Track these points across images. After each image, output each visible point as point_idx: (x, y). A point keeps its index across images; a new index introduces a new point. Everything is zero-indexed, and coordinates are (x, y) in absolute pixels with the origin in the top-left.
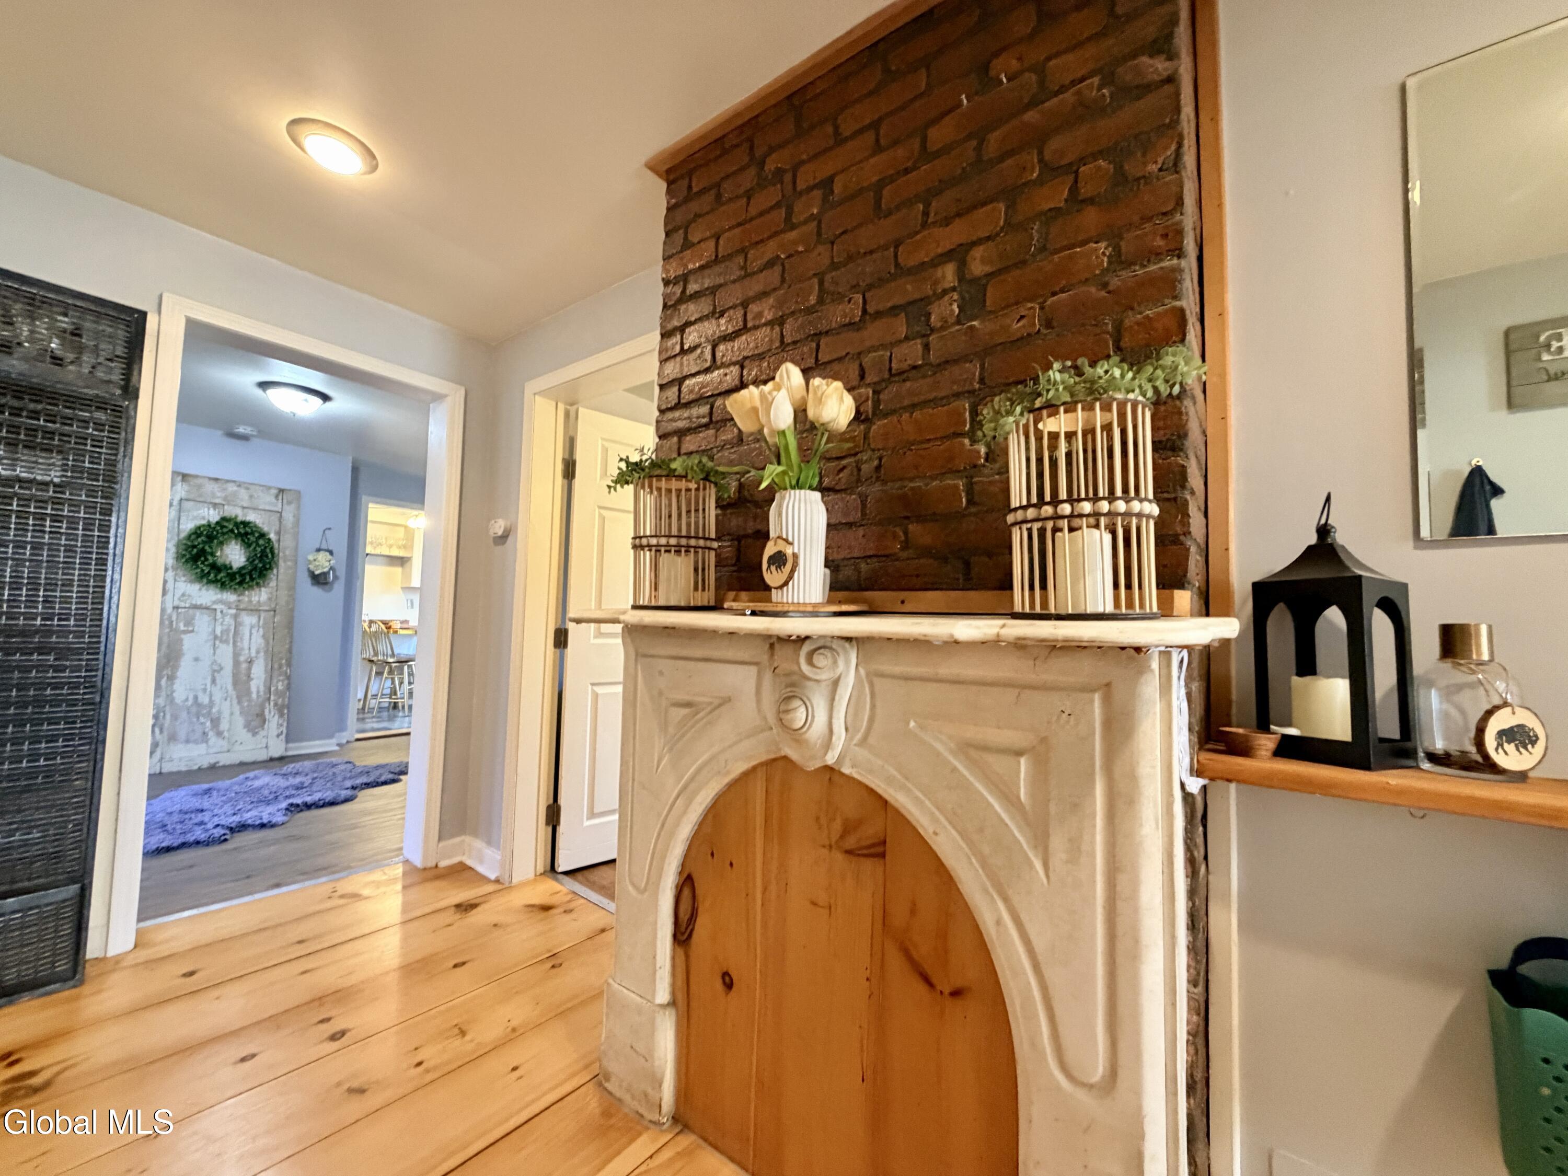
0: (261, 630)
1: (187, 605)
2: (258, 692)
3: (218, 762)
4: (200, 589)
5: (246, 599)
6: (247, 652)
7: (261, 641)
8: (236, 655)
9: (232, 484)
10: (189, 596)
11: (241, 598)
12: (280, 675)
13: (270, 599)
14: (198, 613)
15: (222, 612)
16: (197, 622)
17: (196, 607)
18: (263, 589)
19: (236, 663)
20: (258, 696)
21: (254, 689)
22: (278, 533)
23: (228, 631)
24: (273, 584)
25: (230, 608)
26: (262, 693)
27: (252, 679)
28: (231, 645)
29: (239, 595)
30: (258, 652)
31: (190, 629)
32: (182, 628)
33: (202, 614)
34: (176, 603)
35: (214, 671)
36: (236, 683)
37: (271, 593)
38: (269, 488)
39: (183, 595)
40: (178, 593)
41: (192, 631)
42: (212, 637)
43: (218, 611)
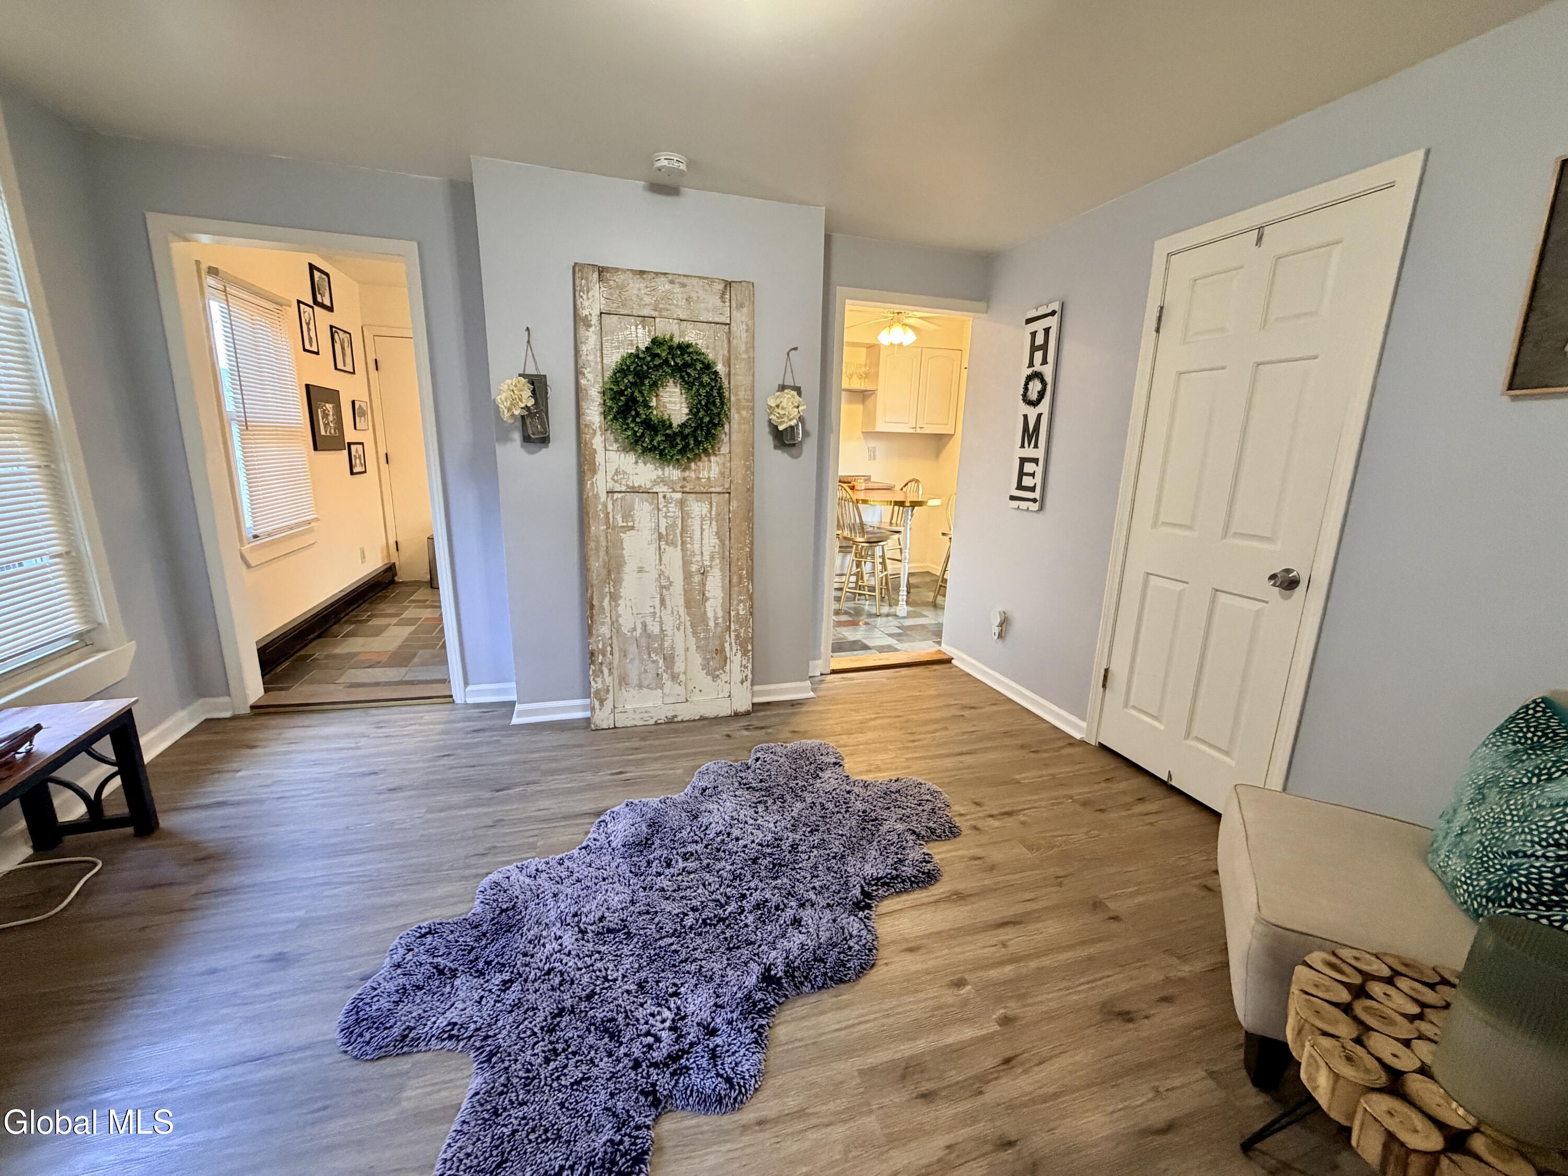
0: (714, 523)
1: (624, 489)
2: (716, 618)
3: (676, 716)
4: (636, 463)
5: (693, 475)
6: (698, 558)
7: (715, 541)
8: (686, 563)
10: (624, 473)
11: (687, 474)
12: (740, 594)
13: (722, 474)
14: (637, 498)
15: (664, 497)
16: (637, 514)
17: (634, 490)
18: (713, 458)
19: (688, 576)
20: (717, 624)
21: (710, 614)
23: (674, 525)
24: (725, 449)
25: (674, 491)
26: (720, 620)
27: (707, 599)
28: (679, 547)
29: (684, 470)
30: (712, 558)
31: (630, 524)
32: (621, 524)
33: (642, 500)
34: (611, 485)
35: (662, 587)
36: (688, 605)
37: (724, 464)
38: (711, 281)
39: (617, 472)
40: (611, 470)
41: (632, 528)
42: (656, 536)
43: (661, 495)
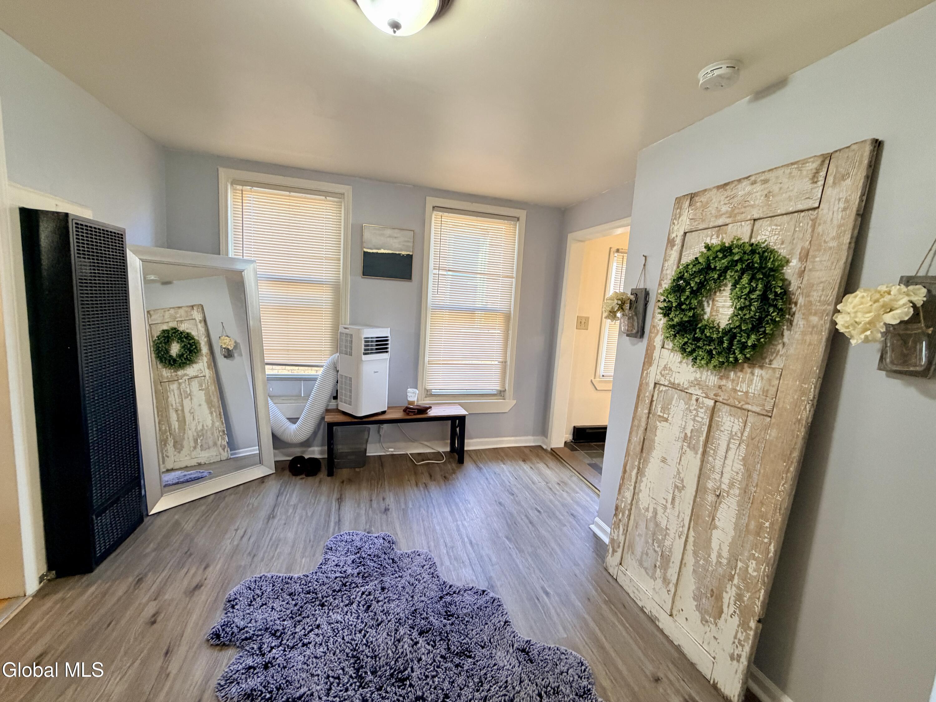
0: (743, 446)
1: (666, 383)
2: (719, 556)
3: (659, 621)
4: (681, 362)
5: (730, 385)
6: (718, 477)
7: (738, 466)
8: (701, 476)
9: (745, 183)
10: (670, 370)
11: (723, 382)
12: (755, 546)
13: (765, 392)
14: (676, 395)
15: (697, 400)
16: (673, 410)
17: (674, 386)
18: (757, 371)
19: (700, 489)
20: (719, 563)
21: (715, 545)
22: (805, 256)
23: (699, 431)
24: (778, 363)
25: (707, 397)
26: (724, 561)
27: (716, 527)
28: (699, 456)
29: (721, 378)
30: (731, 485)
31: (666, 416)
32: (659, 413)
33: (679, 398)
34: (659, 377)
35: (676, 487)
36: (695, 520)
37: (770, 380)
38: (799, 164)
39: (665, 368)
40: (662, 365)
41: (666, 420)
42: (682, 435)
43: (694, 397)
